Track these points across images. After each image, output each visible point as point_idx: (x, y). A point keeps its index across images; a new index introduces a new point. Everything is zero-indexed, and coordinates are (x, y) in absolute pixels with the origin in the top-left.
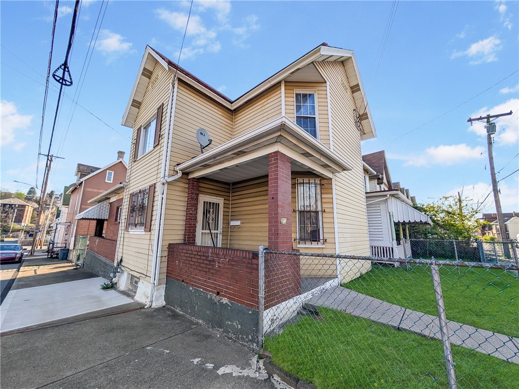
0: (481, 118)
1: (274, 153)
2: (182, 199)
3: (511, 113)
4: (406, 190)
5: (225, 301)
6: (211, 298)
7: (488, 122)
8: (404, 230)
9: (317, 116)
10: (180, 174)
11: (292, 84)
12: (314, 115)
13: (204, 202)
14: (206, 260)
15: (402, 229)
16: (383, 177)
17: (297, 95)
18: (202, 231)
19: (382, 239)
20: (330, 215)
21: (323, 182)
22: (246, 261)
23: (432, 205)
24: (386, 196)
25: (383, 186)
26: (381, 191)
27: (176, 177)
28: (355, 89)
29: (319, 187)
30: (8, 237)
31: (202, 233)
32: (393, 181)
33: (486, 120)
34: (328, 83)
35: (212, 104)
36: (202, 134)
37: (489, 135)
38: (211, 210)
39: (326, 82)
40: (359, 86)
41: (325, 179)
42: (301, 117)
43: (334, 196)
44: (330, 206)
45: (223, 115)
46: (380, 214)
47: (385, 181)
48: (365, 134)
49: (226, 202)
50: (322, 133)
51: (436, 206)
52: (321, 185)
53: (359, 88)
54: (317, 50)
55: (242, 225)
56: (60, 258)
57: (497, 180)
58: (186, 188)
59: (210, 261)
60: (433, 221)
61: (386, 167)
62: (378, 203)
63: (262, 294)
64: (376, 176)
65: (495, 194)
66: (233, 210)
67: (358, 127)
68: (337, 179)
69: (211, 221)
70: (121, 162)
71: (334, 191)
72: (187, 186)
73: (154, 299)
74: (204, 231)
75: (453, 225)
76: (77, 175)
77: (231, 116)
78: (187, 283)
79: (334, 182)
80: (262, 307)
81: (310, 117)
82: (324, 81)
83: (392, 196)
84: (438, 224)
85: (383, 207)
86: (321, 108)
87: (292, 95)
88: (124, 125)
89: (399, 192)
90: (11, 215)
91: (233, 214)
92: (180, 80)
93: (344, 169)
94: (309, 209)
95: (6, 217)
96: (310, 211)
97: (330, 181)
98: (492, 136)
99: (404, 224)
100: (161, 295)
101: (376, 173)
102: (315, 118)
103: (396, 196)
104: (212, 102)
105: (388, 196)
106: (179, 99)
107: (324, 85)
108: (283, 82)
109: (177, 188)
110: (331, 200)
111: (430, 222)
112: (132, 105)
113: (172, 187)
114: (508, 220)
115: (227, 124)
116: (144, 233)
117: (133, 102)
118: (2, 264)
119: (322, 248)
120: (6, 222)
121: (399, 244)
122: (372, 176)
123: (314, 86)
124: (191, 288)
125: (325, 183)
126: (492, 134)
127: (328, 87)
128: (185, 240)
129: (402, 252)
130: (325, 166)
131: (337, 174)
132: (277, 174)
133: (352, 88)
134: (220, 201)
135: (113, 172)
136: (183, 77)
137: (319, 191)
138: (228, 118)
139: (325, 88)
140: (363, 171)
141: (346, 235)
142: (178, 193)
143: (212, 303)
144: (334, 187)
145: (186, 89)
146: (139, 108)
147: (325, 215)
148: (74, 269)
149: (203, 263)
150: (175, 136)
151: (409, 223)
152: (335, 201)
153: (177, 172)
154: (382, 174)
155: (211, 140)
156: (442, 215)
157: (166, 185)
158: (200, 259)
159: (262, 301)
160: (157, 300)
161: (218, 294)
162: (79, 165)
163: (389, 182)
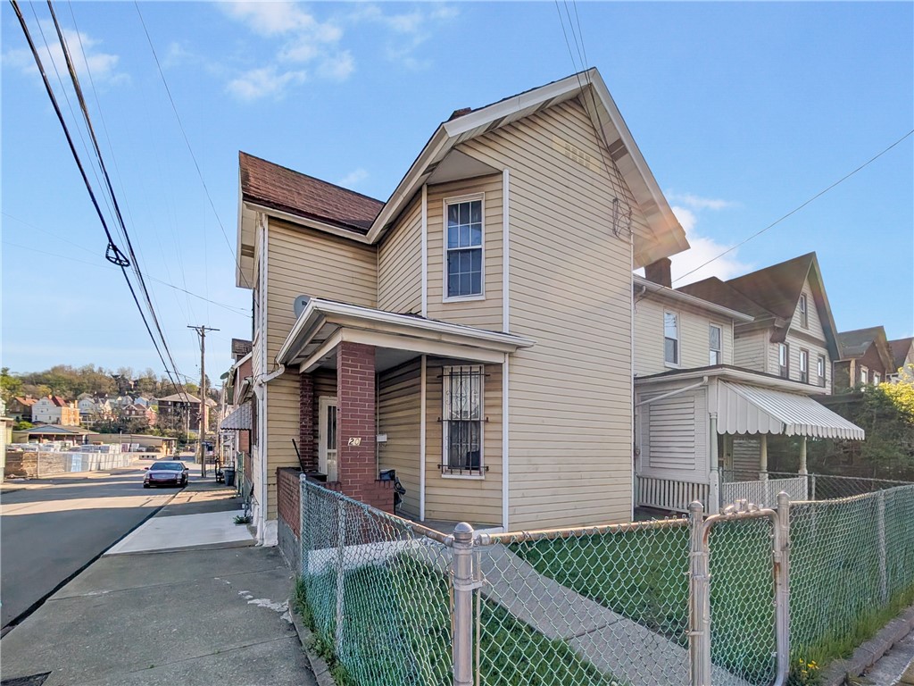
2: (293, 405)
5: (296, 539)
9: (484, 246)
10: (282, 369)
11: (443, 188)
12: (480, 243)
13: (330, 407)
17: (452, 208)
18: (327, 451)
19: (692, 467)
20: (497, 427)
21: (487, 370)
24: (701, 378)
27: (276, 374)
28: (616, 150)
30: (186, 450)
31: (329, 454)
34: (507, 171)
35: (335, 242)
39: (500, 173)
40: (623, 143)
42: (456, 252)
43: (506, 394)
44: (496, 411)
45: (357, 256)
46: (692, 416)
52: (485, 375)
53: (625, 147)
54: (441, 132)
55: (388, 441)
56: (224, 483)
58: (297, 388)
62: (688, 395)
66: (381, 417)
71: (506, 386)
72: (298, 385)
73: (265, 536)
74: (332, 451)
76: (234, 357)
77: (373, 255)
79: (506, 369)
81: (473, 250)
85: (698, 402)
86: (492, 229)
87: (440, 212)
90: (184, 418)
91: (381, 424)
92: (271, 217)
93: (518, 345)
95: (179, 421)
97: (499, 367)
100: (274, 533)
101: (752, 319)
102: (481, 249)
105: (706, 379)
107: (499, 178)
108: (425, 188)
109: (284, 390)
110: (498, 401)
112: (242, 254)
113: (273, 389)
117: (242, 248)
119: (481, 480)
120: (180, 428)
123: (480, 185)
125: (490, 373)
128: (301, 463)
133: (610, 149)
137: (480, 387)
138: (368, 260)
139: (498, 186)
142: (284, 397)
144: (506, 377)
145: (287, 229)
146: (253, 257)
147: (488, 427)
148: (230, 498)
152: (506, 403)
153: (277, 365)
157: (265, 387)
160: (269, 539)
162: (234, 341)
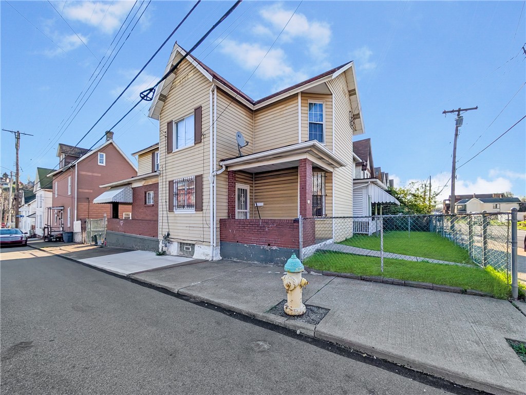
0: (453, 111)
1: (304, 159)
2: (225, 183)
3: (476, 108)
4: (386, 174)
5: (274, 248)
6: (263, 248)
7: (458, 115)
8: (379, 210)
9: (324, 123)
10: (224, 168)
11: (308, 95)
12: (322, 121)
13: (238, 189)
14: (258, 227)
15: (377, 208)
16: (367, 164)
17: (310, 104)
20: (330, 198)
21: (327, 174)
22: (290, 224)
23: (403, 189)
24: (368, 182)
25: (366, 172)
26: (364, 179)
27: (222, 171)
28: (352, 93)
29: (323, 178)
32: (375, 166)
33: (457, 113)
34: (333, 95)
35: (239, 105)
36: (239, 136)
37: (457, 127)
38: (243, 195)
39: (332, 94)
41: (328, 172)
42: (312, 123)
43: (334, 185)
44: (330, 191)
45: (248, 116)
46: (362, 196)
47: (368, 167)
48: (356, 130)
49: (251, 188)
50: (328, 137)
51: (406, 190)
52: (325, 177)
53: (355, 91)
55: (265, 206)
56: (65, 241)
57: (456, 168)
58: (227, 178)
59: (261, 227)
60: (402, 202)
61: (370, 154)
62: (361, 188)
63: (301, 240)
64: (361, 163)
65: (452, 179)
66: (256, 194)
67: (351, 126)
68: (336, 172)
69: (243, 203)
70: (111, 143)
71: (334, 181)
72: (227, 176)
73: (214, 255)
74: (239, 211)
75: (415, 205)
76: (59, 156)
77: (251, 114)
78: (241, 243)
79: (334, 174)
80: (301, 246)
81: (319, 124)
82: (330, 93)
83: (372, 182)
84: (405, 205)
85: (364, 191)
86: (328, 117)
87: (306, 105)
88: (151, 117)
89: (378, 180)
91: (256, 197)
92: (218, 88)
93: (341, 165)
94: (316, 194)
96: (317, 196)
97: (330, 174)
98: (459, 128)
99: (379, 204)
100: (218, 253)
101: (361, 161)
102: (322, 124)
103: (375, 183)
104: (241, 105)
106: (219, 105)
107: (331, 97)
108: (300, 94)
109: (223, 179)
110: (331, 188)
111: (398, 202)
112: (159, 99)
113: (219, 178)
114: (468, 201)
115: (249, 123)
116: (195, 212)
117: (160, 96)
118: (2, 247)
119: (324, 220)
121: (373, 219)
122: (358, 163)
123: (323, 98)
124: (245, 245)
125: (327, 176)
126: (459, 126)
127: (334, 98)
128: (229, 217)
129: (375, 226)
130: (330, 164)
131: (336, 169)
132: (306, 174)
133: (349, 91)
134: (247, 187)
135: (104, 155)
136: (223, 86)
137: (323, 181)
138: (250, 117)
139: (331, 100)
140: (352, 161)
141: (339, 212)
142: (222, 182)
143: (265, 251)
144: (334, 178)
146: (164, 101)
147: (327, 198)
149: (255, 229)
150: (219, 138)
151: (383, 204)
152: (334, 188)
153: (222, 166)
154: (367, 161)
155: (248, 142)
156: (409, 197)
157: (215, 177)
158: (253, 227)
159: (301, 243)
160: (216, 256)
161: (269, 245)
162: (61, 145)
163: (371, 167)
